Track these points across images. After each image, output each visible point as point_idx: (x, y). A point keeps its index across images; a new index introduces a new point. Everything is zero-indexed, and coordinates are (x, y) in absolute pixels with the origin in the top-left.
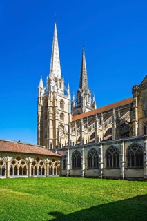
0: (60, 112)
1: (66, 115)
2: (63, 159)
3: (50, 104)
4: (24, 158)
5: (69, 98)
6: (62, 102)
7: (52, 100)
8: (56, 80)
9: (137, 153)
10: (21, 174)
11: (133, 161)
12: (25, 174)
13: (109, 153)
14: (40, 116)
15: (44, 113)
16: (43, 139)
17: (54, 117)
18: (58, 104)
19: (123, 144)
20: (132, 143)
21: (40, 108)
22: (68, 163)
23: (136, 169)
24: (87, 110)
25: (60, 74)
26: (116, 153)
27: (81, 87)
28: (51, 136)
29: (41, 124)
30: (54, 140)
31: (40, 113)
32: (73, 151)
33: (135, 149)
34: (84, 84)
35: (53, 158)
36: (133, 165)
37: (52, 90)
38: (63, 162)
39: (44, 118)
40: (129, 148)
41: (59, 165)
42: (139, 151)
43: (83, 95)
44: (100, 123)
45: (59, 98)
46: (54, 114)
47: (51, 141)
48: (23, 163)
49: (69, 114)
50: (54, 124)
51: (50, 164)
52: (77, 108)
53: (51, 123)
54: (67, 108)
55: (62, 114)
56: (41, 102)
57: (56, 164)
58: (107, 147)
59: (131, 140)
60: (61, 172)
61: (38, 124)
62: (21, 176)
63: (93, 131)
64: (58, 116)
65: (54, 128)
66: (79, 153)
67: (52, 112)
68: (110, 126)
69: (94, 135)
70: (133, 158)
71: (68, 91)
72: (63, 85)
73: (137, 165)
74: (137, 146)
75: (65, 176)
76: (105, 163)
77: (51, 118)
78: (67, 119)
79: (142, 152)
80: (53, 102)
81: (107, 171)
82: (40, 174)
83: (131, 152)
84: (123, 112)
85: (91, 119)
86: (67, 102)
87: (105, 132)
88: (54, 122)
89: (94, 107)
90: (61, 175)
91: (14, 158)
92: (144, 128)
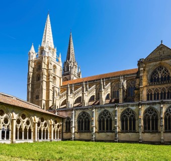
1: (58, 79)
2: (65, 120)
3: (44, 66)
4: (29, 117)
6: (55, 66)
7: (46, 63)
8: (49, 49)
9: (153, 117)
11: (149, 125)
12: (30, 138)
14: (31, 77)
15: (35, 75)
17: (48, 79)
18: (51, 67)
20: (148, 106)
21: (31, 70)
22: (73, 125)
23: (152, 133)
24: (75, 78)
27: (69, 59)
28: (44, 97)
29: (32, 85)
30: (47, 102)
31: (31, 74)
32: (78, 112)
33: (151, 113)
36: (149, 129)
37: (46, 55)
38: (65, 124)
39: (35, 79)
40: (146, 111)
41: (60, 128)
42: (154, 115)
46: (48, 76)
47: (44, 102)
48: (28, 123)
49: (60, 78)
50: (48, 86)
53: (44, 83)
54: (59, 73)
56: (33, 65)
57: (58, 126)
61: (28, 85)
62: (26, 141)
65: (48, 90)
67: (46, 74)
70: (149, 122)
72: (55, 54)
74: (152, 110)
77: (45, 79)
78: (58, 83)
80: (48, 65)
81: (122, 135)
82: (44, 138)
83: (147, 115)
88: (48, 83)
89: (80, 77)
90: (63, 140)
91: (19, 116)
92: (148, 95)
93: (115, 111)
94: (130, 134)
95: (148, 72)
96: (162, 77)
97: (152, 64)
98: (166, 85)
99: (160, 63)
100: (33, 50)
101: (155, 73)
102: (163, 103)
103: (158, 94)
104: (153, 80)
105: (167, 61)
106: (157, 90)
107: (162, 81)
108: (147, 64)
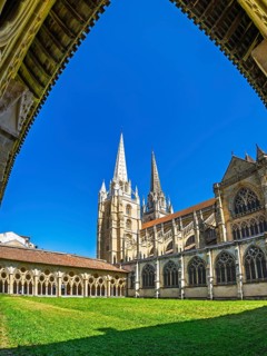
0: (126, 219)
1: (134, 223)
2: (130, 275)
3: (114, 209)
4: (78, 274)
5: (138, 201)
6: (129, 207)
7: (116, 205)
8: (121, 183)
9: (228, 264)
10: (74, 293)
11: (224, 276)
12: (80, 293)
13: (192, 267)
14: (101, 224)
15: (105, 221)
16: (104, 252)
17: (118, 225)
18: (123, 209)
19: (209, 253)
20: (220, 251)
21: (100, 215)
22: (137, 280)
23: (228, 285)
24: (162, 216)
25: (126, 177)
26: (201, 265)
27: (152, 190)
28: (114, 247)
29: (102, 234)
30: (118, 253)
31: (101, 221)
32: (143, 265)
33: (225, 259)
34: (155, 187)
35: (116, 274)
36: (224, 280)
37: (116, 194)
38: (129, 280)
39: (106, 226)
40: (218, 258)
41: (124, 284)
42: (230, 261)
43: (155, 198)
44: (179, 229)
45: (125, 203)
46: (118, 221)
47: (114, 254)
48: (77, 280)
49: (138, 220)
50: (118, 233)
51: (112, 282)
52: (148, 213)
53: (114, 232)
54: (135, 214)
55: (129, 221)
56: (103, 208)
57: (121, 282)
58: (188, 259)
59: (220, 248)
60: (127, 291)
61: (98, 234)
62: (75, 296)
63: (170, 240)
64: (124, 223)
65: (119, 238)
66: (152, 267)
67: (116, 219)
68: (192, 233)
69: (171, 246)
71: (136, 195)
72: (130, 189)
73: (229, 279)
74: (227, 255)
75: (133, 297)
76: (187, 279)
77: (114, 225)
78: (136, 227)
79: (234, 263)
80: (118, 207)
81: (190, 290)
82: (99, 294)
83: (220, 263)
84: (206, 215)
85: (167, 225)
86: (135, 207)
87: (185, 240)
88: (118, 230)
89: (170, 212)
90: (127, 296)
91: (66, 273)
92: (234, 232)
94: (199, 289)
95: (227, 201)
96: (249, 204)
97: (230, 187)
98: (255, 215)
99: (240, 185)
100: (103, 188)
101: (238, 199)
103: (247, 228)
104: (238, 210)
105: (246, 180)
107: (250, 208)
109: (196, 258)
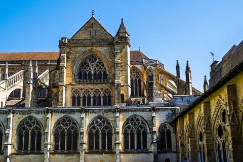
9: (69, 131)
11: (63, 143)
13: (24, 128)
19: (49, 116)
20: (63, 115)
23: (68, 154)
26: (36, 128)
33: (66, 125)
36: (63, 148)
40: (58, 123)
42: (72, 128)
59: (62, 112)
70: (63, 139)
73: (69, 148)
74: (69, 121)
76: (16, 144)
81: (18, 157)
83: (60, 128)
92: (73, 98)
93: (8, 120)
95: (74, 61)
96: (95, 73)
98: (101, 86)
101: (84, 64)
102: (86, 111)
103: (89, 97)
104: (82, 76)
106: (87, 91)
107: (95, 78)
108: (73, 49)
109: (31, 118)
